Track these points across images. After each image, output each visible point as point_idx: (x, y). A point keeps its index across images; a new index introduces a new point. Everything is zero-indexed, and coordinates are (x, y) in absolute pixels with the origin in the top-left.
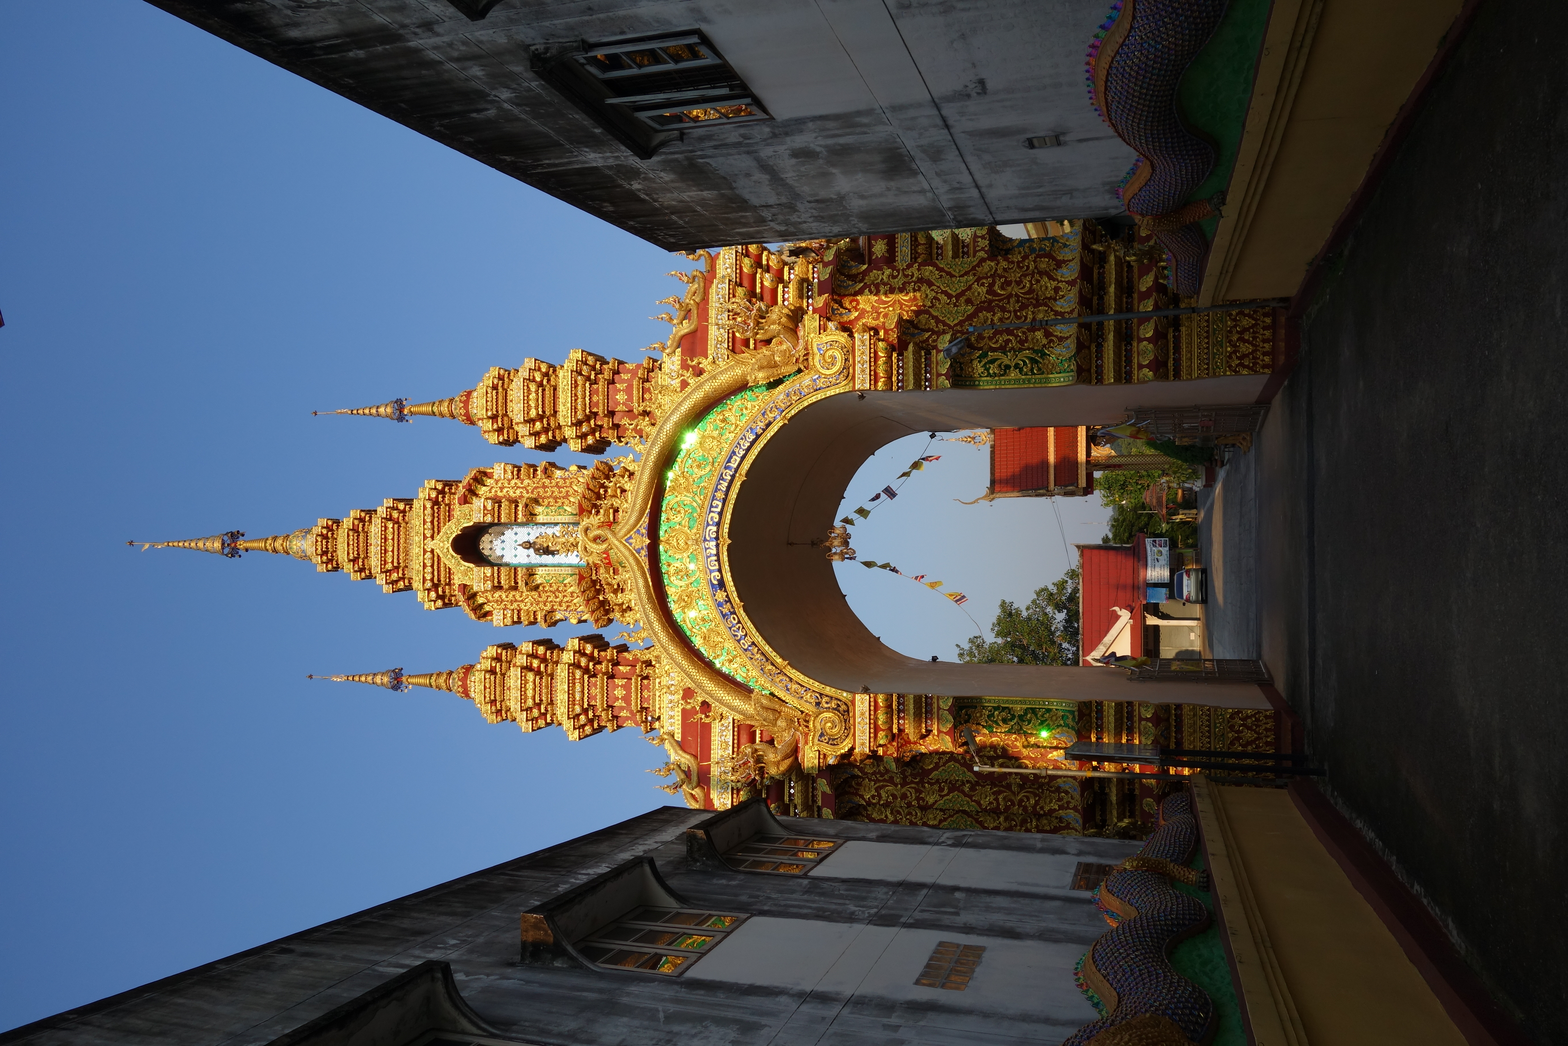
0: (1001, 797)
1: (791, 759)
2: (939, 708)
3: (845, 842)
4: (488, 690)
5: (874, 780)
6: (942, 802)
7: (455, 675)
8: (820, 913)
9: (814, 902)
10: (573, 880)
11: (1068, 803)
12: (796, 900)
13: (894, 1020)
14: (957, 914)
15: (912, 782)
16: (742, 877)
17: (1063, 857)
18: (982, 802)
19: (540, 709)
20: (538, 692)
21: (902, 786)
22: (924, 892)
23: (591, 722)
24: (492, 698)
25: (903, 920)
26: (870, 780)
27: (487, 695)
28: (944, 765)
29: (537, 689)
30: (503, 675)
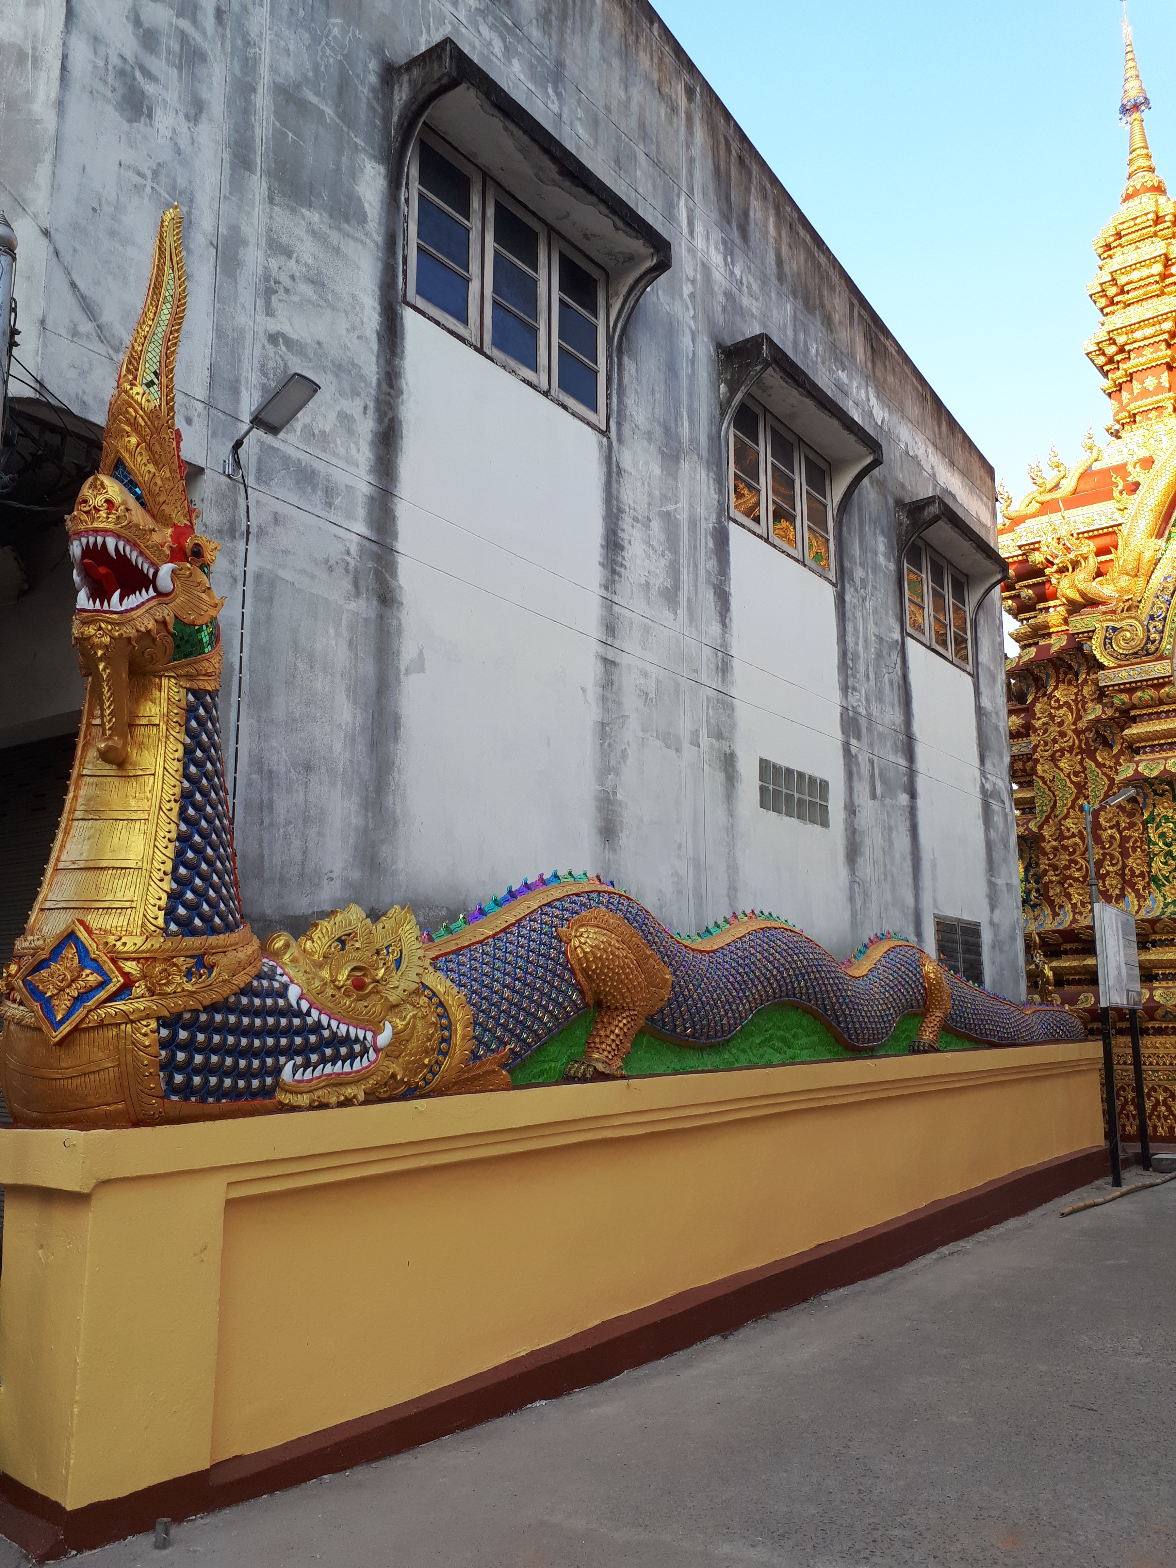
0: (1077, 839)
1: (1081, 600)
2: (1166, 759)
3: (969, 674)
4: (1132, 223)
5: (1076, 698)
6: (1062, 776)
7: (1148, 175)
8: (850, 656)
9: (866, 647)
10: (855, 385)
11: (1081, 913)
12: (865, 629)
13: (706, 741)
14: (874, 796)
15: (1080, 741)
16: (892, 566)
17: (987, 908)
18: (1068, 820)
19: (1117, 295)
20: (1137, 285)
21: (1074, 731)
22: (903, 762)
23: (1111, 361)
24: (1123, 233)
25: (853, 741)
26: (1076, 694)
27: (1126, 225)
28: (1104, 774)
29: (1142, 283)
30: (1155, 234)
